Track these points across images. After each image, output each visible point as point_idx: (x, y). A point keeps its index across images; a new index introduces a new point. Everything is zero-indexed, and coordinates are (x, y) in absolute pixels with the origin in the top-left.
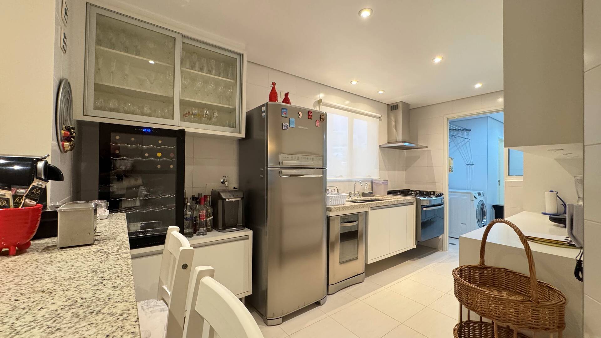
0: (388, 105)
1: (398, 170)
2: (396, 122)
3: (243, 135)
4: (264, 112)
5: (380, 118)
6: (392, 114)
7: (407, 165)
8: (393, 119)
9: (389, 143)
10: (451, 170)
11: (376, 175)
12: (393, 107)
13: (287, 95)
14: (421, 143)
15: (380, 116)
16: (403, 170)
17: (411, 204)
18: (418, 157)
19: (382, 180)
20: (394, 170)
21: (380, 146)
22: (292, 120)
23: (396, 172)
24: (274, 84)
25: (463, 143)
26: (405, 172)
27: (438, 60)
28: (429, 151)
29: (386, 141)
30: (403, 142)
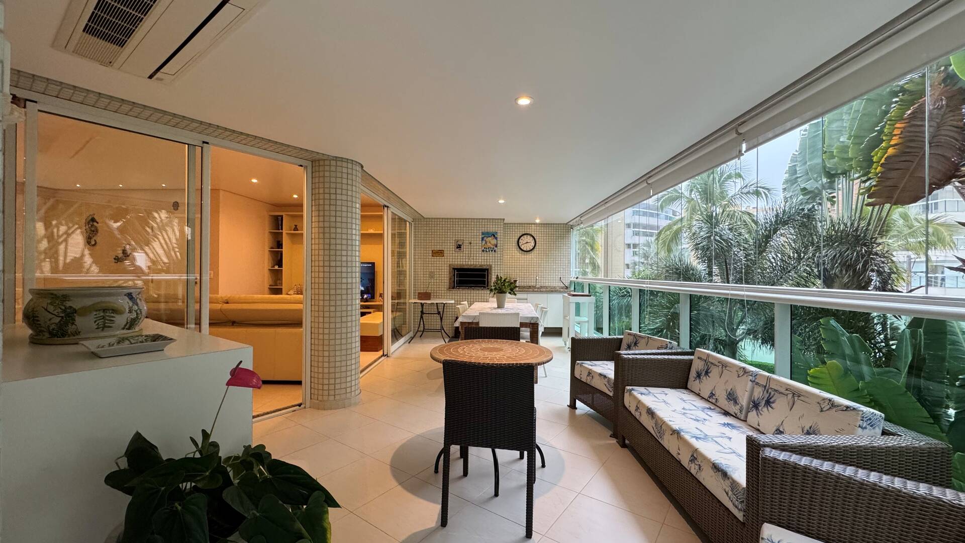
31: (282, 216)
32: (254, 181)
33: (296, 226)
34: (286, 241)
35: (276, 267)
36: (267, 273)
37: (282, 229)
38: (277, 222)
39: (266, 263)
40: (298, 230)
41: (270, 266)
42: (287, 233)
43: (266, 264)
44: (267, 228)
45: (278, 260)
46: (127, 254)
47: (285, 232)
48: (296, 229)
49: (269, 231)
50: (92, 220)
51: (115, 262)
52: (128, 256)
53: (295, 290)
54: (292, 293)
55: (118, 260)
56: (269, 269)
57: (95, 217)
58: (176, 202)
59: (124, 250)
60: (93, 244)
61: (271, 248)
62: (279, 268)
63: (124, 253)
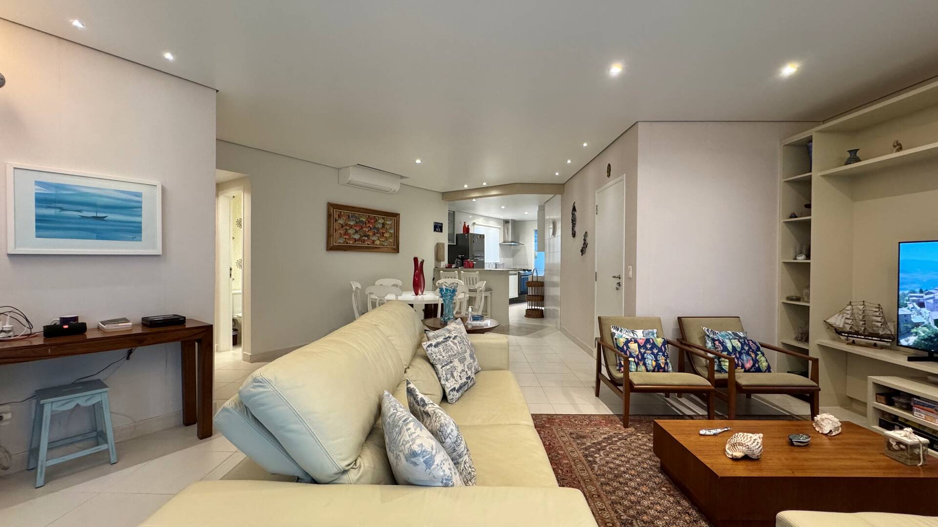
0: (504, 220)
2: (508, 230)
3: (455, 244)
4: (467, 236)
5: (500, 228)
6: (506, 225)
7: (514, 254)
8: (506, 228)
9: (504, 242)
10: (536, 257)
11: (498, 261)
12: (506, 222)
13: (468, 226)
14: (521, 242)
15: (500, 227)
16: (511, 258)
17: (516, 274)
18: (518, 251)
19: (501, 263)
20: (507, 257)
21: (499, 245)
22: (476, 239)
23: (508, 259)
24: (465, 223)
26: (513, 259)
27: (526, 212)
28: (525, 246)
29: (502, 241)
30: (512, 242)
31: (809, 141)
32: (616, 69)
33: (853, 152)
35: (801, 259)
36: (779, 271)
37: (811, 171)
38: (806, 152)
39: (778, 248)
40: (858, 160)
41: (792, 254)
42: (823, 176)
43: (780, 251)
44: (777, 174)
45: (802, 240)
46: (585, 245)
47: (820, 174)
48: (854, 157)
49: (785, 180)
50: (574, 209)
51: (582, 255)
52: (586, 247)
53: (848, 316)
54: (838, 321)
55: (583, 251)
56: (784, 263)
57: (576, 205)
58: (609, 165)
59: (585, 240)
60: (574, 235)
61: (791, 217)
62: (806, 259)
63: (584, 244)
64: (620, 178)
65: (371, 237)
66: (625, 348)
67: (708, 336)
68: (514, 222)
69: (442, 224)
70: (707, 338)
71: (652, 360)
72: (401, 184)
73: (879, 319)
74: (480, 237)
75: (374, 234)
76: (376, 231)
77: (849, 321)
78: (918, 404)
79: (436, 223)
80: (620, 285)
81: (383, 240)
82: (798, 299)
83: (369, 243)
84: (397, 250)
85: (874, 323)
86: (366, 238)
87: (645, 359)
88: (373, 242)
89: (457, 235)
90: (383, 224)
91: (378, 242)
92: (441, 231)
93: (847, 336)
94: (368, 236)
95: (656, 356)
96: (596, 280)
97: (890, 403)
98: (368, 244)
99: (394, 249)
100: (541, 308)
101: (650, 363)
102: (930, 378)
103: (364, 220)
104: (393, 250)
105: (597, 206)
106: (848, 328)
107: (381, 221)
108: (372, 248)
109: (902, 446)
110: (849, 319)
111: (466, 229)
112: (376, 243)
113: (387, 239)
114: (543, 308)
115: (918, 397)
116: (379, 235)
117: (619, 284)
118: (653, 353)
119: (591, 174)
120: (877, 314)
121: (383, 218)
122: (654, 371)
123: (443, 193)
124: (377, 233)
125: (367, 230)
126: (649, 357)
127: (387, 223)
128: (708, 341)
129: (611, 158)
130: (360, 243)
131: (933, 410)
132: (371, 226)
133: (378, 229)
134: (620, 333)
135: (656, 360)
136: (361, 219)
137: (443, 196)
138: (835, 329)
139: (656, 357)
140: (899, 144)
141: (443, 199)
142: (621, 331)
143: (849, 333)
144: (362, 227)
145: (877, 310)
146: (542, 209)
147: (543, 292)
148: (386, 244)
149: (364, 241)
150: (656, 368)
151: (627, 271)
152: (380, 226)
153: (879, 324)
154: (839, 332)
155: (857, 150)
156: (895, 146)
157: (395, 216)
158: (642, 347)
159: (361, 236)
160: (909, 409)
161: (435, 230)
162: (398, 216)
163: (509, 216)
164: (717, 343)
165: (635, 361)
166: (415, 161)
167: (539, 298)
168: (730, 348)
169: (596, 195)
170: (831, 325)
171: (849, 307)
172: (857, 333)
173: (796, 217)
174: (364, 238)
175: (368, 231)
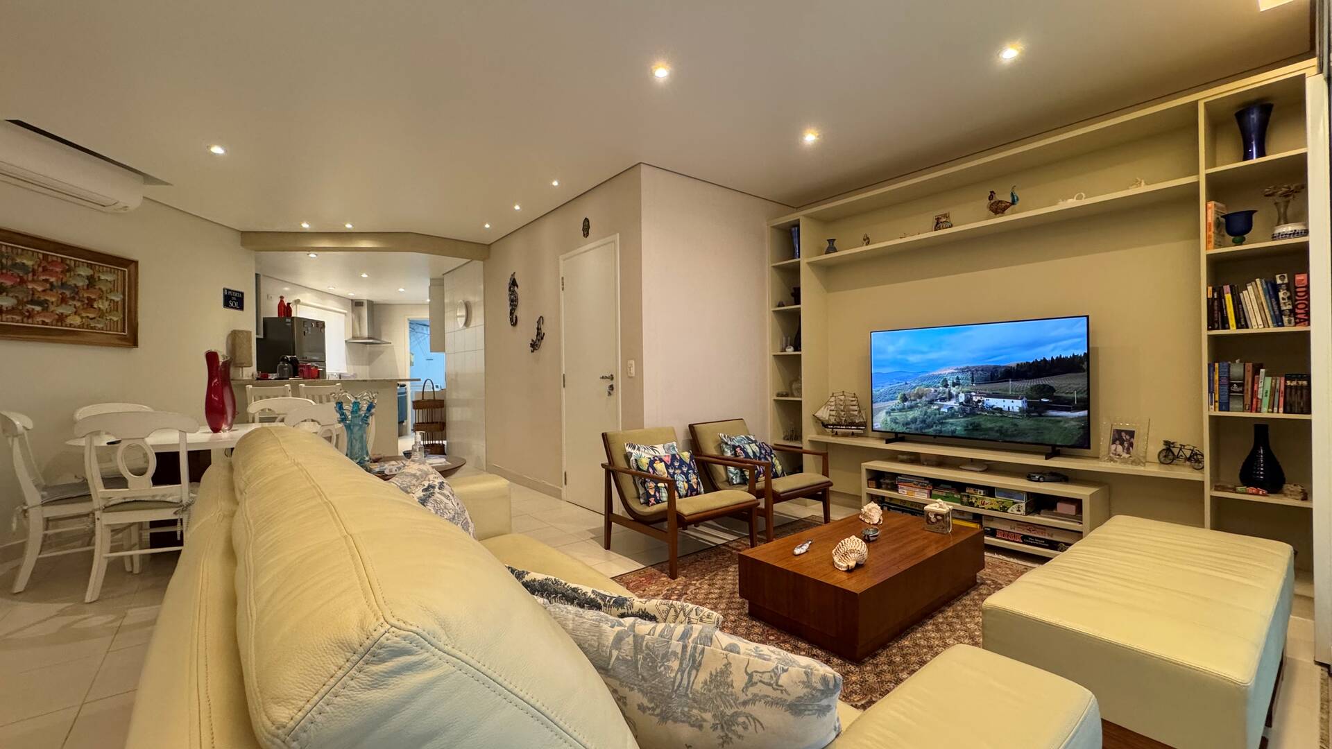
0: (353, 300)
1: (362, 365)
2: (360, 318)
3: (261, 337)
4: (288, 322)
5: (346, 314)
6: (356, 309)
7: (371, 359)
8: (356, 313)
9: (354, 338)
10: (412, 364)
11: (344, 370)
12: (357, 304)
13: (289, 303)
14: (384, 340)
15: (346, 311)
16: (366, 365)
18: (382, 352)
19: (352, 374)
20: (358, 365)
21: (346, 341)
22: (309, 329)
23: (361, 367)
24: (282, 298)
25: (423, 338)
26: (368, 367)
27: (401, 290)
28: (393, 346)
29: (351, 336)
30: (369, 338)
31: (796, 225)
32: (661, 72)
33: (831, 241)
34: (808, 282)
35: (790, 351)
36: (769, 366)
37: (799, 257)
38: (789, 237)
39: (768, 340)
40: (835, 251)
41: (779, 347)
42: (809, 263)
43: (768, 342)
44: (766, 258)
45: (792, 334)
46: (540, 336)
47: (806, 261)
48: (832, 249)
49: (774, 265)
50: (514, 283)
51: (532, 351)
52: (542, 338)
53: (833, 408)
54: (824, 414)
55: (534, 346)
56: (774, 355)
57: (516, 277)
58: (587, 220)
59: (539, 329)
60: (514, 322)
61: (779, 306)
62: (794, 351)
63: (538, 334)
64: (609, 239)
65: (52, 308)
66: (651, 470)
67: (726, 444)
68: (372, 306)
69: (242, 294)
70: (724, 446)
71: (683, 482)
72: (144, 197)
73: (856, 408)
74: (317, 326)
75: (63, 300)
76: (68, 293)
77: (834, 413)
78: (901, 481)
79: (228, 290)
80: (612, 389)
81: (91, 316)
82: (787, 395)
83: (47, 320)
84: (131, 339)
85: (852, 412)
86: (38, 308)
87: (676, 481)
88: (61, 318)
89: (264, 319)
90: (92, 281)
91: (77, 320)
92: (241, 307)
93: (833, 428)
94: (44, 304)
95: (686, 475)
96: (564, 386)
97: (879, 486)
98: (44, 323)
99: (123, 338)
100: (441, 442)
101: (683, 486)
102: (900, 457)
103: (29, 263)
104: (119, 339)
105: (563, 278)
106: (833, 420)
107: (84, 272)
108: (57, 333)
109: (939, 517)
110: (833, 410)
111: (285, 310)
112: (69, 321)
113: (101, 314)
114: (445, 442)
115: (900, 475)
116: (78, 304)
117: (611, 387)
118: (682, 473)
119: (548, 232)
120: (854, 403)
121: (90, 266)
122: (686, 496)
123: (242, 232)
124: (73, 298)
125: (40, 289)
126: (680, 478)
127: (103, 277)
128: (726, 450)
129: (589, 210)
130: (18, 318)
131: (912, 484)
132: (53, 280)
133: (76, 290)
134: (638, 452)
135: (688, 481)
136: (18, 260)
137: (241, 235)
138: (822, 423)
139: (687, 478)
140: (868, 238)
141: (243, 244)
142: (639, 449)
143: (833, 425)
144: (23, 282)
145: (854, 399)
146: (437, 285)
147: (444, 416)
148: (100, 326)
149: (31, 315)
150: (689, 491)
151: (625, 368)
152: (81, 283)
153: (856, 413)
154: (825, 425)
155: (834, 240)
156: (864, 240)
157: (127, 265)
158: (670, 466)
159: (20, 302)
160: (895, 488)
161: (226, 305)
162: (132, 266)
163: (363, 294)
164: (738, 449)
165: (665, 487)
166: (209, 147)
167: (438, 426)
168: (751, 454)
169: (561, 262)
170: (818, 419)
171: (833, 399)
172: (839, 424)
173: (783, 306)
174: (29, 307)
175: (44, 291)
